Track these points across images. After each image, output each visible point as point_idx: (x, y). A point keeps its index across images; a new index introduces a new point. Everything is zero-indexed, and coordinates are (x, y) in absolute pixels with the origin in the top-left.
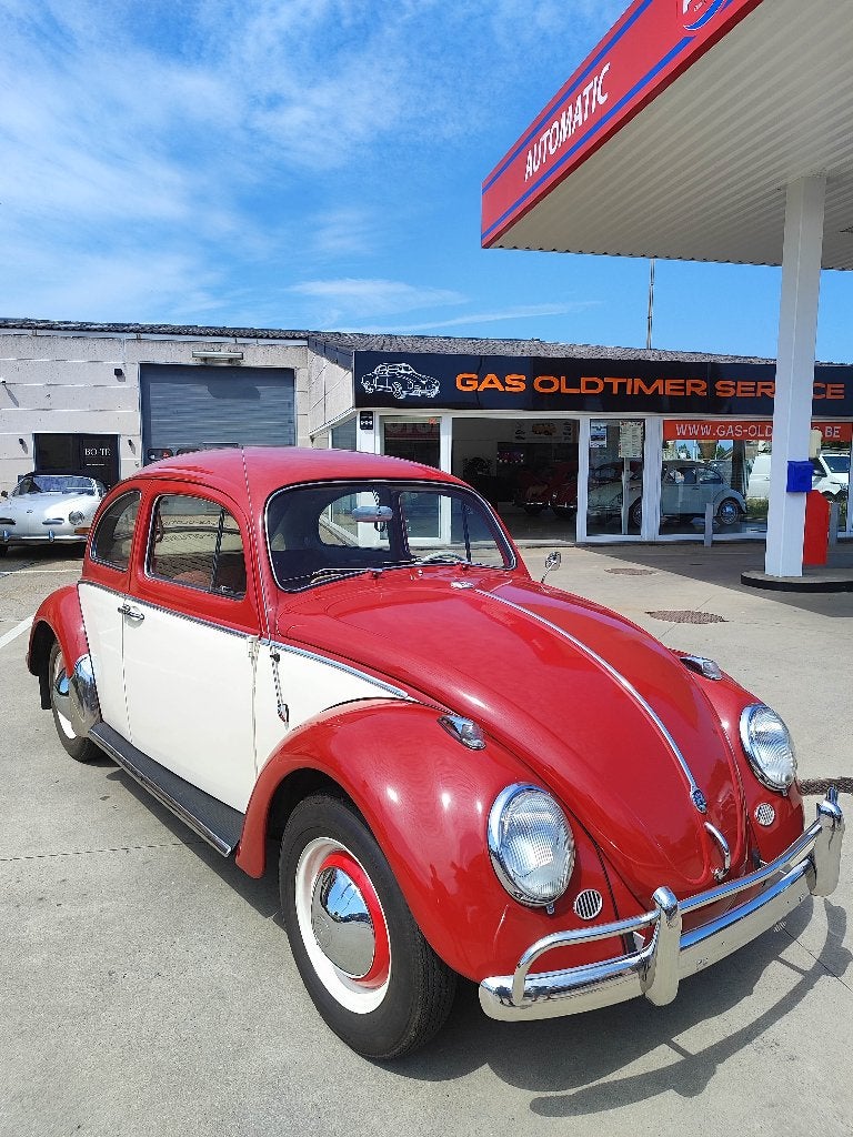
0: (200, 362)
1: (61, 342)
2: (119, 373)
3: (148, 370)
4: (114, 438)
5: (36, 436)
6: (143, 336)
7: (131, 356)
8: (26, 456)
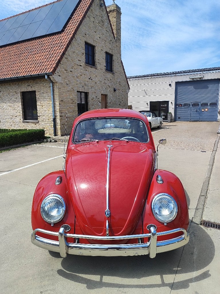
0: (192, 80)
1: (157, 79)
2: (170, 85)
3: (177, 83)
4: (168, 102)
5: (151, 102)
6: (177, 75)
7: (173, 80)
8: (148, 107)
